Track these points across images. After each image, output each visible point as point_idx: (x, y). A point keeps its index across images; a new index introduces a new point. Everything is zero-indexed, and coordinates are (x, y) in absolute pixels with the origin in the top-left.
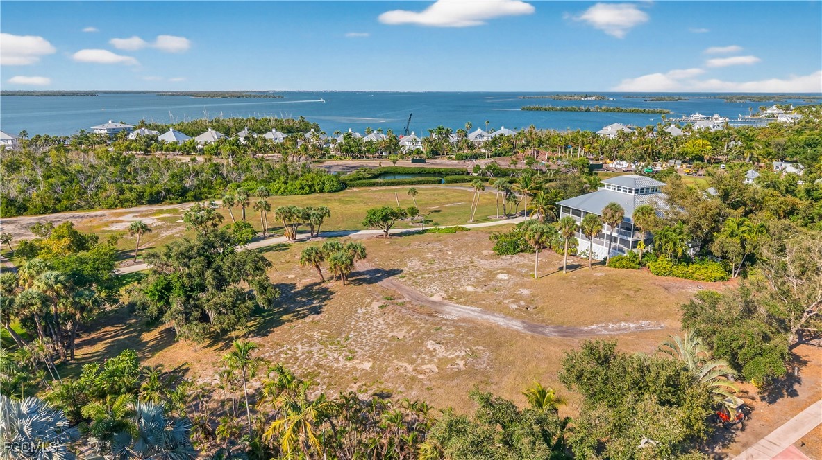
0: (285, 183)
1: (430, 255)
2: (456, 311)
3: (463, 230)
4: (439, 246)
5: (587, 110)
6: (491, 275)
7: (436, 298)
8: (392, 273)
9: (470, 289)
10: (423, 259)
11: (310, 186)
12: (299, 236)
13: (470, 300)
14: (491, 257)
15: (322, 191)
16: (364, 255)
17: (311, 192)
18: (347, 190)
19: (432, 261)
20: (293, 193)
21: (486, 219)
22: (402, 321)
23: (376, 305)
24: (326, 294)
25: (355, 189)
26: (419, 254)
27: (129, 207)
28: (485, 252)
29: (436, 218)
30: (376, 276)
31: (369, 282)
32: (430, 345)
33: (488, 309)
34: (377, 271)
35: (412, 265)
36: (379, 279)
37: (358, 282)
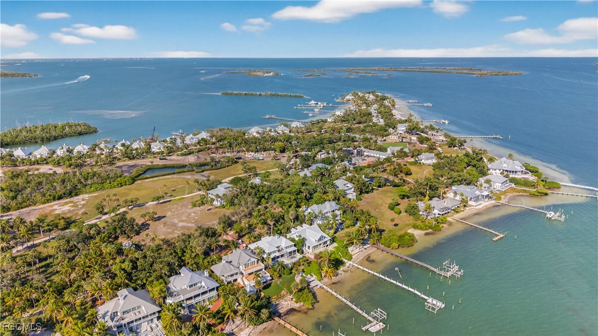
0: (110, 183)
1: (173, 210)
2: (180, 224)
3: (184, 198)
4: (176, 206)
5: (260, 95)
6: (190, 214)
7: (176, 222)
8: (164, 217)
9: (184, 219)
10: (172, 212)
11: (121, 184)
12: (130, 207)
13: (183, 221)
14: (191, 208)
15: (125, 185)
16: (156, 214)
17: (121, 186)
18: (136, 183)
19: (174, 212)
20: (115, 187)
21: (192, 193)
22: (169, 228)
23: (162, 226)
24: (149, 225)
25: (139, 182)
26: (170, 210)
27: (51, 202)
28: (189, 207)
29: (174, 193)
30: (159, 218)
31: (159, 220)
32: (176, 232)
33: (188, 223)
34: (159, 217)
35: (169, 214)
36: (161, 219)
37: (156, 221)
